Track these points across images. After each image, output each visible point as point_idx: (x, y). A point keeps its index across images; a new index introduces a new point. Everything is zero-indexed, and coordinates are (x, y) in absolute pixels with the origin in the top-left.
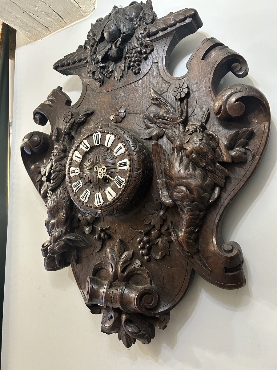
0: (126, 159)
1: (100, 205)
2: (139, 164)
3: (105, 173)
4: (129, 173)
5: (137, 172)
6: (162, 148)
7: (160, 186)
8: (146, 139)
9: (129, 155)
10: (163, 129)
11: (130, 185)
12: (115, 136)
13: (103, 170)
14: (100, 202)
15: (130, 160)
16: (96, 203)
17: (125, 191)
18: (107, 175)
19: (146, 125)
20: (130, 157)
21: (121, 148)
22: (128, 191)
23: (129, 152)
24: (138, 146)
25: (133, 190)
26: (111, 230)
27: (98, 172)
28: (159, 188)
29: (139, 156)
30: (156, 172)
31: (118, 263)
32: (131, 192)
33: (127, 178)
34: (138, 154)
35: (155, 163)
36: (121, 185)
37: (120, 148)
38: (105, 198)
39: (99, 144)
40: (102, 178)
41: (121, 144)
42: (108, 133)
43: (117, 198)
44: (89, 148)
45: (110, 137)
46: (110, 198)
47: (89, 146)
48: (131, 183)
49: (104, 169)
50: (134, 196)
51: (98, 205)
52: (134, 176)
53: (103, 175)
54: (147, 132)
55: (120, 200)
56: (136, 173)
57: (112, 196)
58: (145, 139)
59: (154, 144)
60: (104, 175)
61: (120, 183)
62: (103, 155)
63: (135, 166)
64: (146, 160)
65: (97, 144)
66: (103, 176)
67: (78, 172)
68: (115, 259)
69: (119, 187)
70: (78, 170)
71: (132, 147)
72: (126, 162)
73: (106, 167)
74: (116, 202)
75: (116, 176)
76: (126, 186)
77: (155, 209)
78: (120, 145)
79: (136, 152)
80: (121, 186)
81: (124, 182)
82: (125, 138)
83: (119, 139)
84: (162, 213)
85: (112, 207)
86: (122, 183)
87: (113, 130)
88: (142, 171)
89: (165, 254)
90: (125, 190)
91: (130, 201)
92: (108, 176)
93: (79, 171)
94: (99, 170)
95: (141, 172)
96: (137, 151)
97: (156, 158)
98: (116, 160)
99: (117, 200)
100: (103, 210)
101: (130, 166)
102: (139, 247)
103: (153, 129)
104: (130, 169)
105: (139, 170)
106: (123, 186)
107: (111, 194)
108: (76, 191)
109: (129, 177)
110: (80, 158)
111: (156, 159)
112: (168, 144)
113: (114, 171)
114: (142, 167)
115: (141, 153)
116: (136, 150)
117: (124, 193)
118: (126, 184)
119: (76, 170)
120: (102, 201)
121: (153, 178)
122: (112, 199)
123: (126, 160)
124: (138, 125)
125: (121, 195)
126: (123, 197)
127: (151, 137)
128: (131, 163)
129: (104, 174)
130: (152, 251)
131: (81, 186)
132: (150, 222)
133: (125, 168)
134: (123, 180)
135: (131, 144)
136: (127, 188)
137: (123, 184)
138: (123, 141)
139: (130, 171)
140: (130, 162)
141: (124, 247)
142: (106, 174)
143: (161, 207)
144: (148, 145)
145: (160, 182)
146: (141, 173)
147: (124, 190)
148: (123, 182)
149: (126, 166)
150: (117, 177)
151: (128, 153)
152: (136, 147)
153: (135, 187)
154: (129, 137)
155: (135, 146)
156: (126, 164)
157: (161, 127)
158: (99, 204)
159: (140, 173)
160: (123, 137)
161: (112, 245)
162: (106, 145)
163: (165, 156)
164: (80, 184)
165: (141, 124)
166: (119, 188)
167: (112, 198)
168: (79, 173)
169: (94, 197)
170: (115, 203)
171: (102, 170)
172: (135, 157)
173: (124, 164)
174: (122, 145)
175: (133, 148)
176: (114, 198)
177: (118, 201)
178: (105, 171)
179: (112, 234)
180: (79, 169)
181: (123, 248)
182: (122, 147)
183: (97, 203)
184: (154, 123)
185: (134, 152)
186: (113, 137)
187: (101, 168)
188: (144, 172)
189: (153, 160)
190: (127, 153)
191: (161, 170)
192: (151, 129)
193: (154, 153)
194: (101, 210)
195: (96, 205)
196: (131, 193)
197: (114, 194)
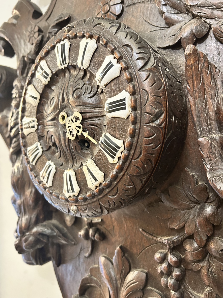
0: (124, 91)
1: (74, 196)
2: (157, 103)
3: (79, 127)
4: (131, 127)
5: (153, 122)
6: (206, 61)
7: (206, 151)
8: (168, 47)
9: (130, 80)
10: (207, 20)
11: (135, 157)
12: (98, 40)
13: (76, 121)
14: (73, 191)
15: (133, 94)
16: (65, 192)
17: (124, 171)
18: (83, 133)
19: (166, 19)
20: (134, 86)
21: (112, 65)
22: (132, 170)
23: (130, 74)
24: (152, 56)
25: (143, 167)
26: (105, 226)
27: (67, 125)
28: (205, 155)
29: (156, 83)
30: (195, 119)
31: (119, 289)
32: (138, 173)
33: (129, 139)
34: (154, 77)
35: (191, 99)
36: (115, 155)
37: (110, 66)
38: (82, 182)
39: (66, 65)
40: (73, 138)
41: (112, 56)
42: (83, 36)
43: (108, 186)
44: (50, 76)
45: (87, 43)
46: (91, 184)
47: (49, 72)
48: (138, 150)
49: (77, 119)
50: (146, 182)
51: (70, 197)
52: (146, 134)
53: (75, 133)
54: (170, 33)
55: (115, 191)
56: (151, 124)
57: (96, 180)
58: (164, 48)
59: (190, 55)
60: (78, 132)
61: (113, 150)
62: (76, 87)
63: (148, 108)
64: (173, 93)
65: (63, 64)
66: (75, 135)
67: (33, 127)
68: (115, 282)
69: (111, 160)
70: (33, 121)
71: (138, 59)
72: (124, 100)
73: (81, 113)
74: (107, 194)
75: (103, 135)
76: (126, 158)
77: (193, 200)
78: (109, 58)
79: (147, 71)
80: (113, 158)
81: (122, 149)
82: (119, 40)
83: (106, 45)
84: (209, 210)
85: (97, 203)
86: (116, 151)
87: (94, 28)
88: (165, 118)
89: (217, 295)
90: (125, 168)
91: (137, 191)
92: (86, 135)
93: (36, 124)
94: (68, 121)
95: (162, 123)
96: (150, 70)
97: (193, 85)
98: (102, 96)
99: (108, 190)
100: (80, 207)
101: (134, 109)
102: (159, 271)
103: (181, 24)
104: (136, 117)
105: (157, 117)
106: (119, 158)
107: (93, 176)
108: (34, 164)
109: (133, 136)
110: (36, 98)
111: (194, 89)
112: (219, 54)
113: (98, 122)
114: (163, 109)
115: (160, 73)
116: (148, 67)
117: (123, 175)
118: (126, 152)
119: (31, 122)
120: (77, 188)
121: (187, 133)
122: (96, 187)
123: (124, 95)
124: (148, 23)
125: (115, 178)
126: (120, 184)
127: (180, 41)
128: (136, 101)
129: (78, 129)
130: (186, 280)
131: (40, 154)
132: (181, 225)
133: (122, 114)
134: (119, 143)
135: (134, 53)
136: (128, 163)
137: (118, 154)
138: (115, 49)
139: (134, 123)
140: (135, 98)
141: (129, 262)
142: (81, 130)
143: (208, 198)
144: (173, 60)
145: (205, 142)
146: (163, 125)
147: (121, 169)
148: (119, 148)
149: (125, 108)
150: (105, 136)
151: (128, 76)
152: (149, 60)
153: (148, 160)
154: (129, 37)
155: (145, 56)
156: (124, 104)
157: (201, 17)
158: (71, 194)
159: (159, 125)
160: (116, 38)
161: (109, 252)
162: (79, 65)
163: (215, 81)
164: (38, 149)
165: (155, 20)
166: (110, 162)
167: (97, 183)
168: (36, 127)
169: (63, 178)
170: (103, 195)
171: (74, 120)
172: (146, 85)
173: (119, 106)
174: (115, 58)
175: (140, 63)
176: (100, 184)
177: (109, 192)
178: (78, 123)
179: (107, 233)
180: (36, 120)
181: (127, 263)
182: (114, 62)
183: (68, 192)
184: (185, 10)
185: (144, 71)
186: (92, 44)
187: (72, 117)
188: (170, 122)
189: (186, 92)
190: (126, 75)
191: (207, 114)
192: (177, 26)
193: (189, 74)
194: (76, 206)
195: (67, 195)
196: (139, 175)
197: (99, 175)
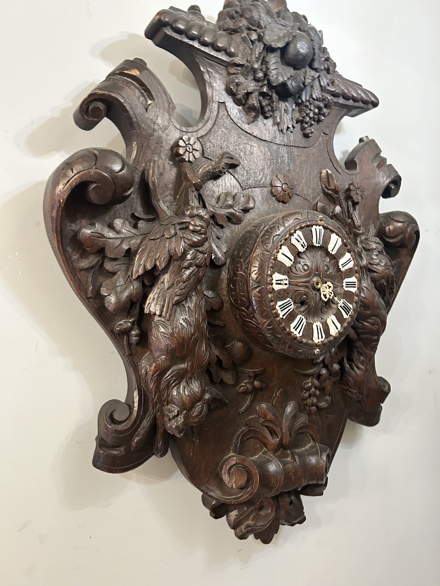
0: (354, 277)
1: (321, 341)
3: (331, 293)
9: (357, 272)
12: (343, 240)
13: (329, 289)
14: (322, 337)
15: (359, 280)
20: (359, 276)
27: (321, 290)
37: (350, 260)
40: (326, 300)
42: (334, 232)
44: (306, 247)
45: (338, 239)
46: (333, 332)
47: (306, 243)
49: (330, 287)
53: (328, 296)
57: (337, 329)
60: (330, 296)
61: (348, 310)
62: (325, 264)
65: (318, 244)
66: (328, 298)
67: (286, 284)
72: (355, 282)
75: (342, 300)
78: (349, 255)
80: (347, 315)
81: (352, 310)
83: (346, 246)
93: (287, 282)
94: (323, 287)
100: (321, 349)
106: (350, 315)
107: (336, 326)
108: (284, 317)
109: (356, 303)
110: (291, 260)
119: (284, 280)
122: (336, 333)
123: (355, 280)
128: (359, 284)
129: (330, 294)
131: (292, 309)
133: (354, 290)
134: (351, 306)
137: (350, 313)
142: (332, 295)
149: (356, 287)
150: (344, 301)
156: (355, 285)
167: (337, 331)
168: (288, 285)
171: (328, 287)
173: (353, 285)
174: (351, 256)
176: (339, 331)
178: (331, 290)
182: (352, 258)
183: (318, 339)
186: (340, 241)
187: (326, 285)
190: (356, 268)
